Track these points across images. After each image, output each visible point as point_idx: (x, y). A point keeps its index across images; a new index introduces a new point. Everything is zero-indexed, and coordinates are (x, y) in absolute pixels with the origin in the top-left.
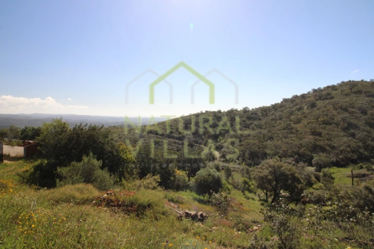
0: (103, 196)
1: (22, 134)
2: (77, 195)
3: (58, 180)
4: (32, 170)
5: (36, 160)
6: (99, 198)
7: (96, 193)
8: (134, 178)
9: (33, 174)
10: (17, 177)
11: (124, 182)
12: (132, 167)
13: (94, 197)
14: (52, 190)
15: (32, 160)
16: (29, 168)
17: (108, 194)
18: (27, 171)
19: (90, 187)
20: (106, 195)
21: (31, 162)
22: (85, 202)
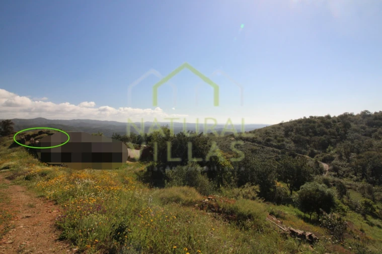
0: (204, 200)
1: (138, 139)
2: (182, 196)
3: (166, 181)
4: (146, 170)
5: (148, 162)
6: (201, 202)
7: (199, 197)
8: (232, 186)
9: (146, 173)
10: (135, 176)
11: (222, 188)
12: (229, 174)
13: (197, 201)
14: (162, 190)
15: (146, 162)
16: (143, 169)
17: (209, 199)
18: (142, 171)
19: (193, 190)
20: (207, 200)
21: (145, 164)
22: (190, 204)
